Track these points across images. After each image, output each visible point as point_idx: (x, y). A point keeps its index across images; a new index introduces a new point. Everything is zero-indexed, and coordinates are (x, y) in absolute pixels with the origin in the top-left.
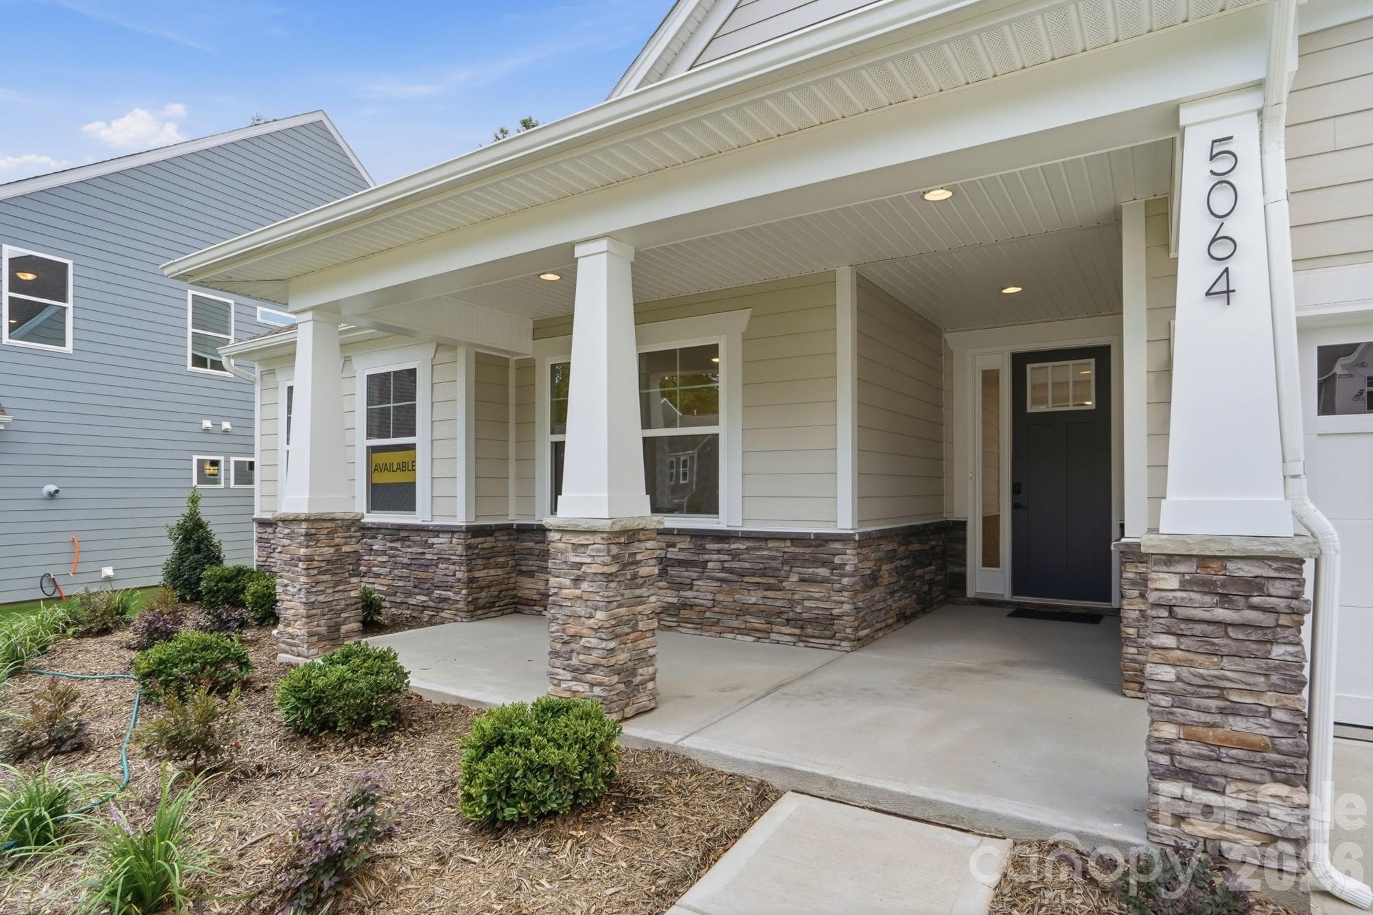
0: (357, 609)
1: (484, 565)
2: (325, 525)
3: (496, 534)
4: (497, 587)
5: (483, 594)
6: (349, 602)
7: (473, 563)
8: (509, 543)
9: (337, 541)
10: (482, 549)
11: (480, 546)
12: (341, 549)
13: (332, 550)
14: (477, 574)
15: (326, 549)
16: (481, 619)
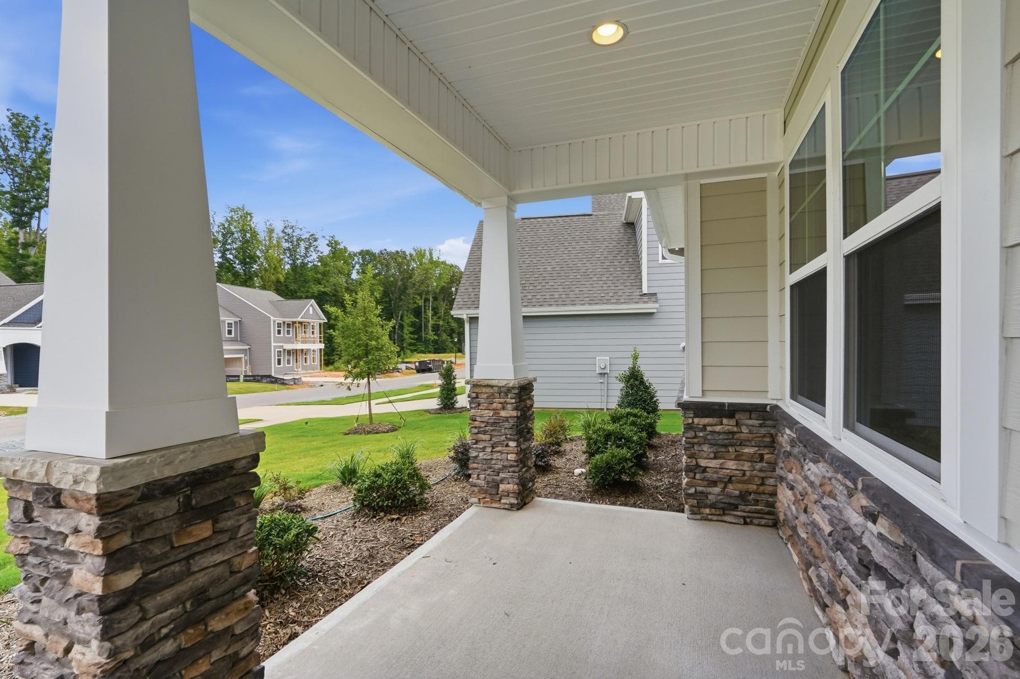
0: (514, 472)
1: (715, 453)
2: (484, 390)
3: (737, 416)
4: (740, 486)
5: (717, 490)
6: (506, 463)
7: (696, 447)
8: (763, 431)
9: (494, 405)
10: (713, 432)
11: (709, 428)
12: (498, 413)
13: (491, 413)
14: (703, 463)
15: (487, 411)
16: (711, 520)
